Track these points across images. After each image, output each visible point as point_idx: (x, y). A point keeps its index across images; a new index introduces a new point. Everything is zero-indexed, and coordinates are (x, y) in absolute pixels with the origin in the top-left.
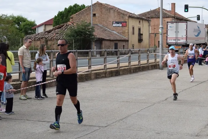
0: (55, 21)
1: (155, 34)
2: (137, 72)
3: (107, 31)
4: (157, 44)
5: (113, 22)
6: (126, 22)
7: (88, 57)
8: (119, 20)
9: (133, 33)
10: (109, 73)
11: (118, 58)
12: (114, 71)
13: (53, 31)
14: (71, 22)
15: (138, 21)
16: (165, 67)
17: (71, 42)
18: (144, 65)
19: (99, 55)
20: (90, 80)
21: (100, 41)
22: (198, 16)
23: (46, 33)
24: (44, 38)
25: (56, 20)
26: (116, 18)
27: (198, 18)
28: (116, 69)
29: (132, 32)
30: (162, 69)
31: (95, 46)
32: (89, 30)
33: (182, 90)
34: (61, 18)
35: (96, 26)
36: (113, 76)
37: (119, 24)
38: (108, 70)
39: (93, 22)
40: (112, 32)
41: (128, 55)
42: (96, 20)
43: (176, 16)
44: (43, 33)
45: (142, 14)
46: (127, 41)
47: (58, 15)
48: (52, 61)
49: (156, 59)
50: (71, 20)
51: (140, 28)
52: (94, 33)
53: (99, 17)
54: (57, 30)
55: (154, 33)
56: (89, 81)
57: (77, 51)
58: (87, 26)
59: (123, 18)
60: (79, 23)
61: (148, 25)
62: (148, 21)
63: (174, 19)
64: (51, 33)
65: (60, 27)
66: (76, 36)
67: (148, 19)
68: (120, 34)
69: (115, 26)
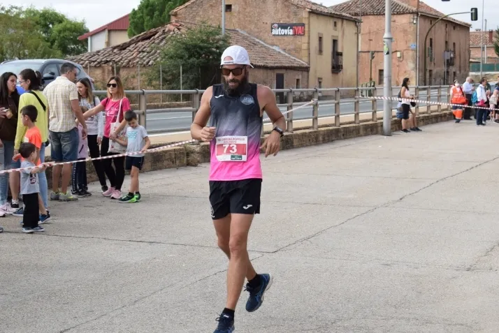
0: (133, 22)
1: (370, 54)
2: (332, 141)
3: (259, 46)
4: (376, 77)
5: (273, 24)
6: (303, 25)
8: (288, 20)
9: (320, 51)
11: (290, 107)
13: (132, 46)
14: (174, 25)
15: (331, 22)
16: (396, 130)
17: (174, 72)
18: (348, 126)
22: (473, 11)
23: (115, 51)
24: (110, 61)
25: (135, 20)
26: (280, 15)
27: (475, 16)
29: (318, 49)
30: (389, 135)
32: (217, 43)
33: (434, 181)
35: (232, 35)
37: (286, 28)
39: (225, 25)
40: (271, 47)
41: (312, 102)
42: (233, 21)
43: (420, 10)
44: (108, 50)
45: (341, 5)
46: (307, 69)
47: (140, 8)
48: (143, 114)
49: (375, 112)
50: (173, 19)
51: (335, 38)
53: (239, 12)
54: (140, 43)
55: (369, 52)
57: (197, 93)
58: (213, 35)
59: (295, 14)
60: (194, 27)
61: (355, 31)
62: (356, 22)
63: (416, 17)
64: (127, 51)
65: (148, 36)
66: (187, 57)
67: (354, 17)
68: (289, 54)
69: (278, 35)
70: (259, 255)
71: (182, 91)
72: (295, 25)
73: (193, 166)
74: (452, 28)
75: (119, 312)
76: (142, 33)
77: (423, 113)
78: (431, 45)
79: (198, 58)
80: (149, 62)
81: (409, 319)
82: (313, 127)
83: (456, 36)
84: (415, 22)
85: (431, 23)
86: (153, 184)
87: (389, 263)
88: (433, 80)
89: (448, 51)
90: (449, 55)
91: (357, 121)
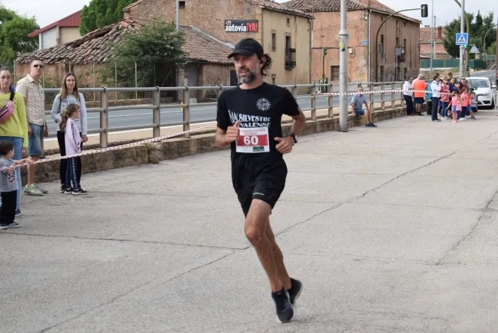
0: (85, 19)
1: (322, 50)
3: (213, 43)
4: (328, 74)
5: (226, 21)
6: (257, 22)
7: (182, 103)
8: (241, 16)
9: (274, 48)
13: (85, 43)
14: (127, 22)
15: (283, 19)
16: (352, 126)
17: (129, 69)
19: (196, 99)
20: (186, 155)
21: (197, 66)
22: (424, 8)
23: (69, 48)
24: (63, 58)
25: (87, 17)
26: (233, 12)
27: (425, 12)
29: (271, 45)
30: (345, 131)
31: (185, 78)
32: (171, 39)
33: (396, 176)
35: (186, 31)
37: (240, 25)
39: (179, 22)
40: (224, 44)
42: (187, 17)
43: (372, 6)
44: (62, 47)
45: (292, 1)
47: (92, 4)
48: (105, 111)
49: (331, 108)
50: (126, 16)
51: (289, 35)
52: (183, 48)
53: (192, 9)
54: (93, 40)
55: (321, 48)
56: (185, 157)
57: (158, 90)
58: (167, 32)
59: (249, 10)
60: (147, 24)
61: (308, 27)
62: (309, 19)
63: (367, 14)
64: (81, 47)
65: (101, 33)
66: (142, 53)
67: (307, 14)
69: (232, 32)
70: (230, 252)
71: (136, 88)
72: (249, 21)
73: (154, 163)
74: (403, 25)
75: (99, 310)
76: (96, 30)
77: (378, 109)
78: (382, 42)
79: (152, 55)
80: (103, 59)
81: (385, 314)
83: (406, 32)
84: (366, 18)
85: (382, 20)
86: (117, 182)
87: (360, 258)
88: (384, 76)
89: (399, 48)
90: (400, 51)
91: (314, 118)
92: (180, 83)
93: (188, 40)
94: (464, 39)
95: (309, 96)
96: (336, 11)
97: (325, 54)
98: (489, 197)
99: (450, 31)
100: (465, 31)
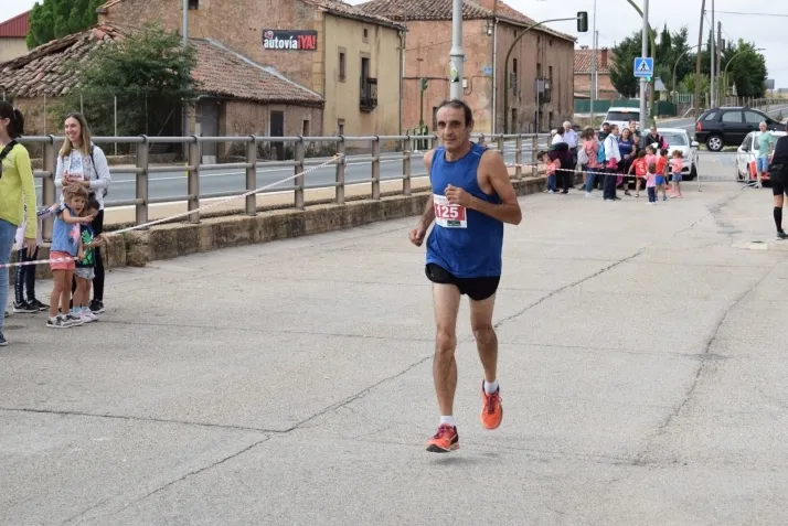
0: (36, 24)
1: (420, 81)
2: (368, 223)
3: (244, 66)
4: (428, 120)
6: (315, 33)
8: (289, 24)
9: (342, 76)
10: (265, 226)
11: (299, 168)
12: (282, 217)
13: (33, 63)
14: (103, 30)
15: (359, 29)
17: (104, 106)
18: (392, 198)
19: (213, 158)
20: (193, 252)
21: (217, 104)
22: (581, 17)
23: (5, 70)
25: (39, 21)
26: (276, 18)
27: (583, 24)
28: (291, 211)
29: (338, 72)
31: (197, 121)
32: (174, 59)
33: (546, 294)
34: (59, 13)
35: (199, 47)
36: (281, 239)
37: (288, 39)
38: (262, 215)
39: (188, 31)
40: (262, 68)
41: (335, 158)
42: (201, 24)
43: (499, 13)
45: (372, 3)
46: (320, 105)
47: (48, 2)
50: (102, 21)
51: (365, 56)
52: (194, 74)
53: (210, 10)
54: (47, 58)
55: (417, 78)
56: (191, 256)
57: (144, 142)
58: (167, 46)
59: (302, 15)
60: (135, 33)
61: (397, 45)
62: (398, 30)
63: (491, 25)
64: (25, 70)
65: (60, 46)
66: (124, 81)
67: (395, 23)
68: (292, 80)
69: (274, 49)
70: (262, 437)
71: (116, 138)
72: (301, 33)
73: (136, 266)
74: (548, 46)
76: (51, 42)
78: (515, 70)
79: (142, 85)
80: (61, 90)
82: (336, 201)
83: (553, 55)
84: (490, 32)
85: (515, 35)
88: (518, 125)
89: (541, 79)
90: (543, 86)
91: (407, 191)
92: (187, 131)
93: (201, 61)
94: (647, 67)
95: (400, 156)
96: (441, 19)
97: (425, 88)
98: (708, 333)
99: (620, 56)
100: (649, 55)
